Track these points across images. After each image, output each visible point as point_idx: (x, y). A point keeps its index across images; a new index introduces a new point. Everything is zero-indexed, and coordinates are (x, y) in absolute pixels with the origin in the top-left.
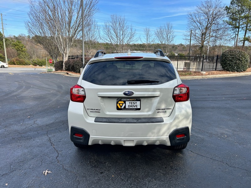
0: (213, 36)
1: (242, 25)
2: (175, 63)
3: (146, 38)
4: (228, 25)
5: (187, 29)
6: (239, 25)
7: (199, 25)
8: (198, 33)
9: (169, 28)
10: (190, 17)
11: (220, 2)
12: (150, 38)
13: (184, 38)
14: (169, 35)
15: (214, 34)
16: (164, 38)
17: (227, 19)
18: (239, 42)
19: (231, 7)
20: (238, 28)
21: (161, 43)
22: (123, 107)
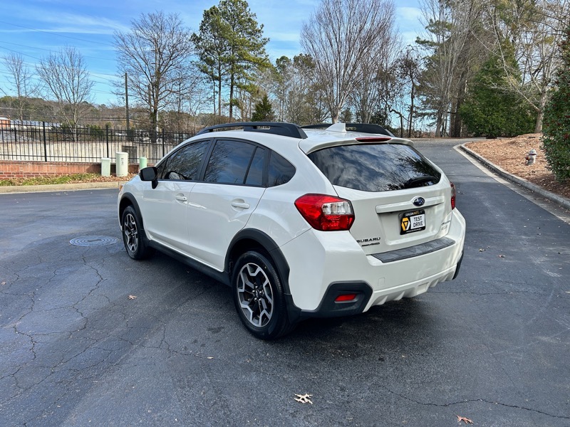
0: (174, 92)
1: (224, 74)
2: (102, 148)
3: (13, 80)
4: (199, 72)
5: (118, 69)
6: (220, 74)
7: (143, 64)
8: (144, 80)
9: (75, 63)
10: (121, 42)
11: (178, 21)
12: (27, 82)
13: (114, 89)
14: (76, 78)
15: (176, 88)
16: (64, 87)
17: (197, 59)
18: (223, 108)
19: (202, 37)
20: (219, 79)
21: (56, 99)
22: (407, 229)
